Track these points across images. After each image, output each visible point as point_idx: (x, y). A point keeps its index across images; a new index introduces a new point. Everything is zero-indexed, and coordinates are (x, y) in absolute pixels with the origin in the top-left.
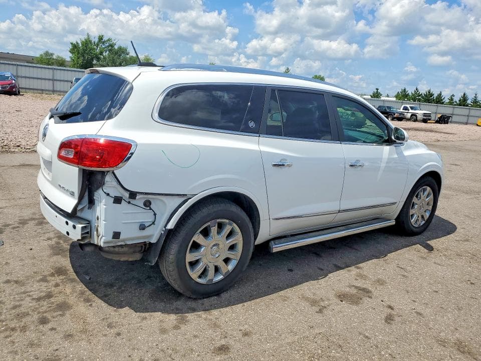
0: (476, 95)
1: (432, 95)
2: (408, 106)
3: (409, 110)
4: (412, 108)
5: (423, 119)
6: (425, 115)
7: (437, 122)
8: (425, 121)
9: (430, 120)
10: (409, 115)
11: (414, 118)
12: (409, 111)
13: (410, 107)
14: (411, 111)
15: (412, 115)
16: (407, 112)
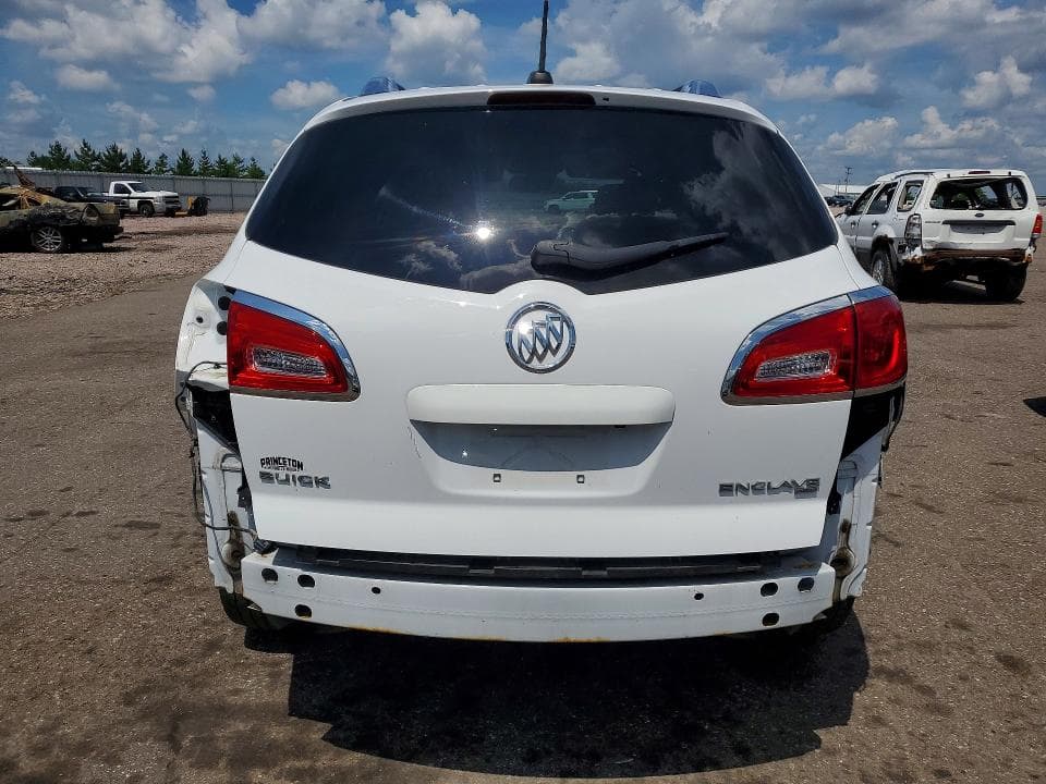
0: (204, 153)
1: (122, 157)
2: (125, 183)
3: (130, 192)
4: (135, 187)
5: (168, 209)
6: (167, 200)
7: (192, 213)
8: (170, 213)
9: (179, 209)
10: (134, 204)
11: (146, 208)
12: (132, 195)
13: (130, 185)
14: (134, 194)
15: (140, 204)
16: (128, 198)
